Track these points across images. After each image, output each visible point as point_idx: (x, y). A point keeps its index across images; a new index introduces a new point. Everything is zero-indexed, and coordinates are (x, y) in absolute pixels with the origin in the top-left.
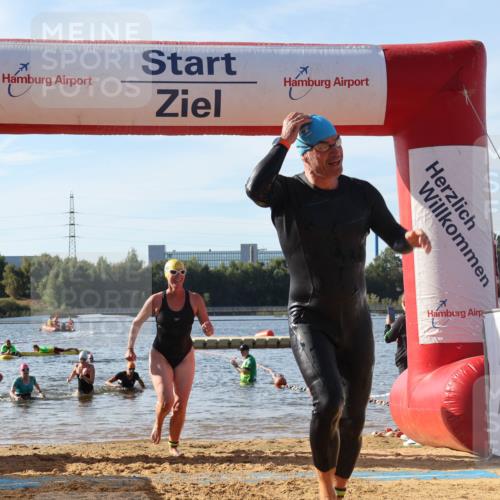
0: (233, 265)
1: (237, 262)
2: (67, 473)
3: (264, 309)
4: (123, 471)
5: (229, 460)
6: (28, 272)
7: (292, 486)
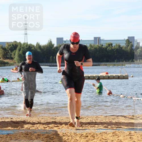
1: (92, 44)
2: (24, 128)
3: (103, 63)
4: (46, 128)
5: (89, 123)
6: (8, 48)
7: (114, 134)
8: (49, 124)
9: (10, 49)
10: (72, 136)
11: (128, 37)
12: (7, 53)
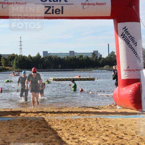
0: (67, 57)
1: (68, 56)
2: (20, 116)
3: (76, 69)
4: (36, 116)
5: (67, 112)
6: (8, 59)
7: (85, 120)
8: (38, 113)
9: (9, 60)
10: (55, 122)
11: (94, 51)
12: (7, 62)
